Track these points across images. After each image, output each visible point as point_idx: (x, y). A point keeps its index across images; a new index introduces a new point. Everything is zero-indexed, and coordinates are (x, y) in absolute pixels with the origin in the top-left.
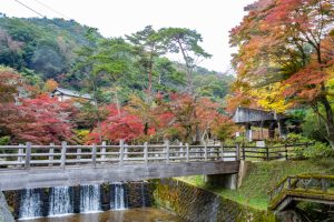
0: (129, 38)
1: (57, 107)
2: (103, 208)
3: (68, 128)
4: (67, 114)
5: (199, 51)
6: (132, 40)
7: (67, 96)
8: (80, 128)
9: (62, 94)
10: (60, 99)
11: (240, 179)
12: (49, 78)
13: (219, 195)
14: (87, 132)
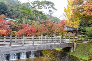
0: (31, 3)
1: (6, 23)
2: (27, 57)
3: (10, 30)
4: (9, 26)
5: (54, 8)
6: (32, 4)
7: (8, 20)
8: (13, 30)
9: (7, 19)
10: (6, 21)
11: (75, 49)
12: (2, 14)
13: (68, 54)
14: (15, 31)
